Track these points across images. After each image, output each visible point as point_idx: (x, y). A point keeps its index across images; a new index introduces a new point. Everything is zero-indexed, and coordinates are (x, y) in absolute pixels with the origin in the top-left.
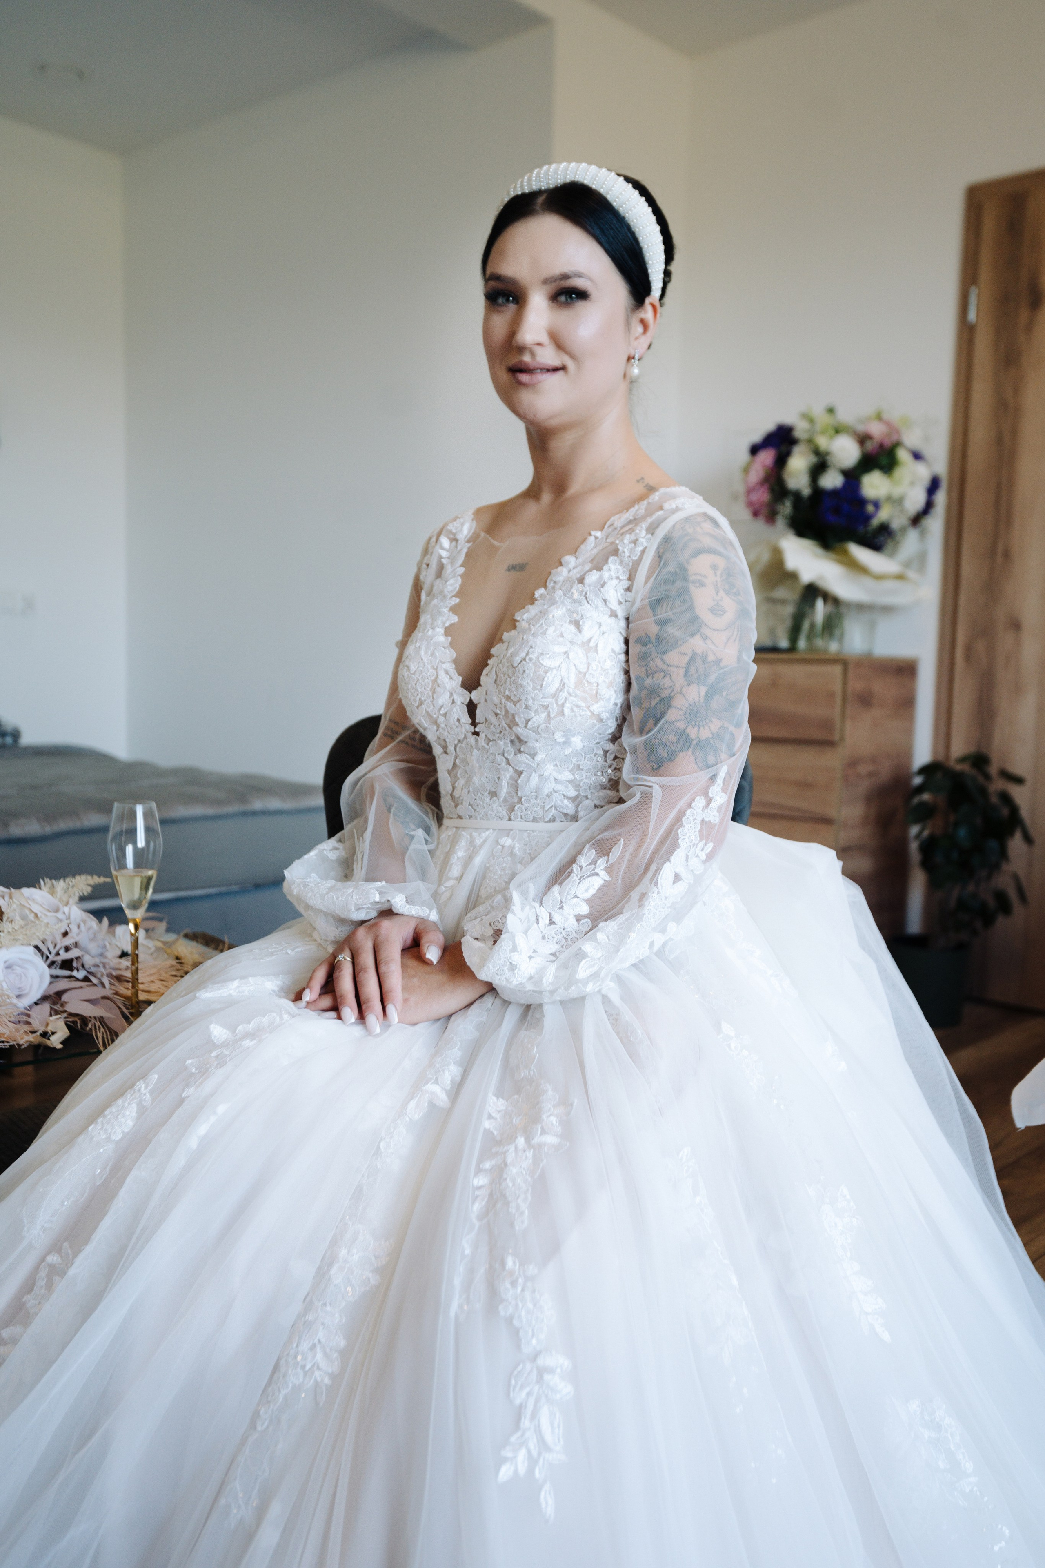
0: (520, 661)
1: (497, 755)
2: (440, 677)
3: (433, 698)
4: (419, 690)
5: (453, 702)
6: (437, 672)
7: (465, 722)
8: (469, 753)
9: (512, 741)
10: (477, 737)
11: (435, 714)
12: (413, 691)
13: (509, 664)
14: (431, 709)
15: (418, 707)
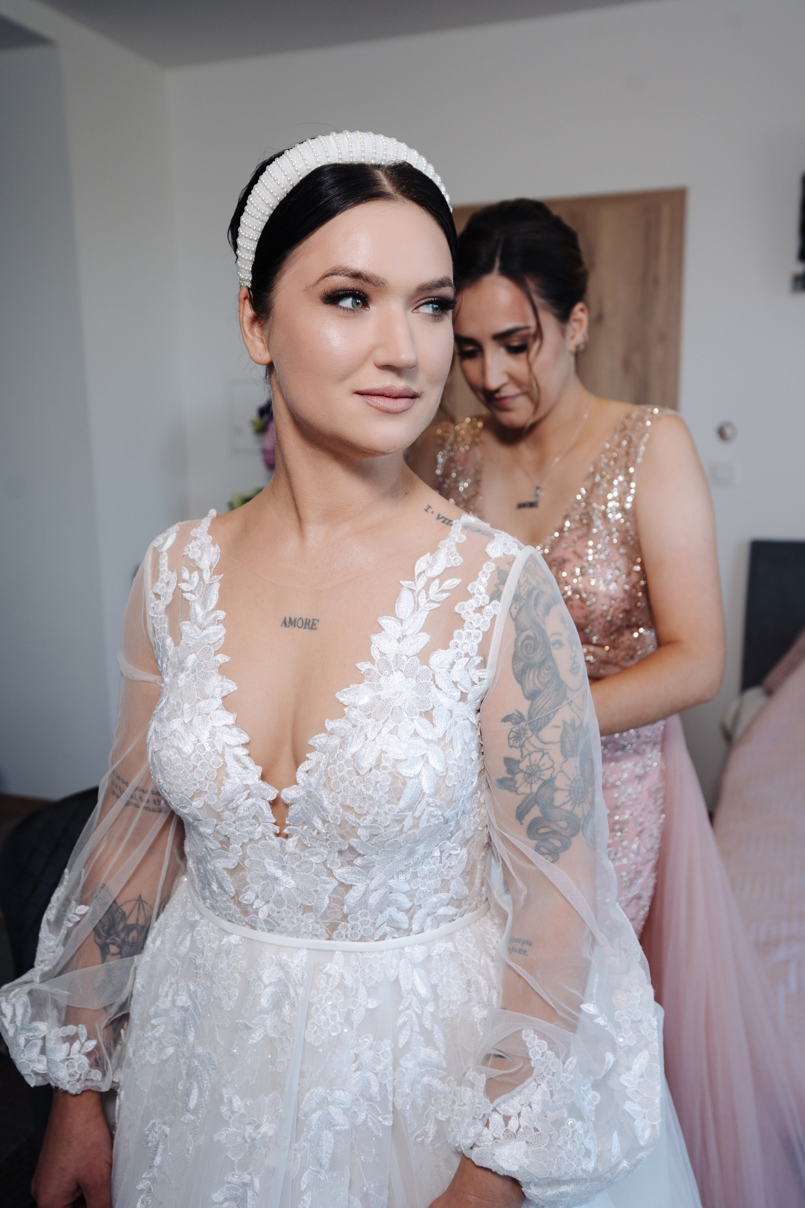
0: (368, 769)
2: (229, 764)
3: (219, 790)
4: (198, 779)
5: (250, 796)
6: (223, 759)
7: (265, 820)
8: (269, 855)
10: (284, 840)
12: (186, 779)
13: (351, 768)
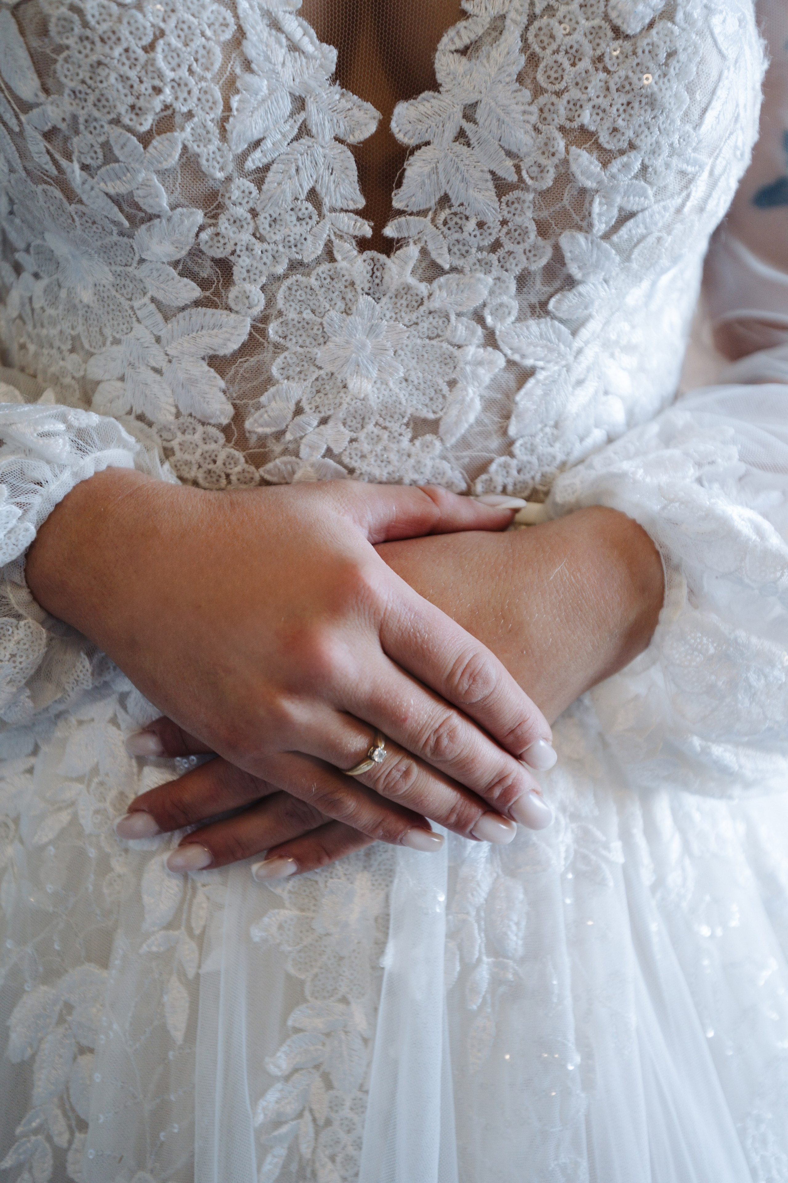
1: (453, 317)
2: (251, 34)
3: (228, 108)
4: (170, 75)
5: (304, 131)
6: (236, 16)
7: (339, 205)
8: (340, 305)
9: (522, 280)
10: (383, 257)
11: (222, 169)
12: (133, 74)
14: (212, 148)
15: (145, 139)
